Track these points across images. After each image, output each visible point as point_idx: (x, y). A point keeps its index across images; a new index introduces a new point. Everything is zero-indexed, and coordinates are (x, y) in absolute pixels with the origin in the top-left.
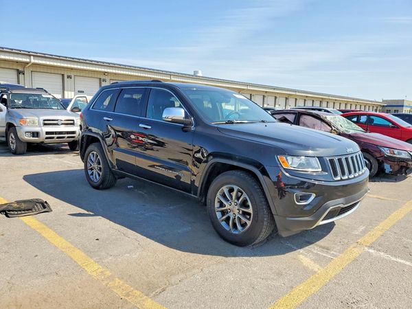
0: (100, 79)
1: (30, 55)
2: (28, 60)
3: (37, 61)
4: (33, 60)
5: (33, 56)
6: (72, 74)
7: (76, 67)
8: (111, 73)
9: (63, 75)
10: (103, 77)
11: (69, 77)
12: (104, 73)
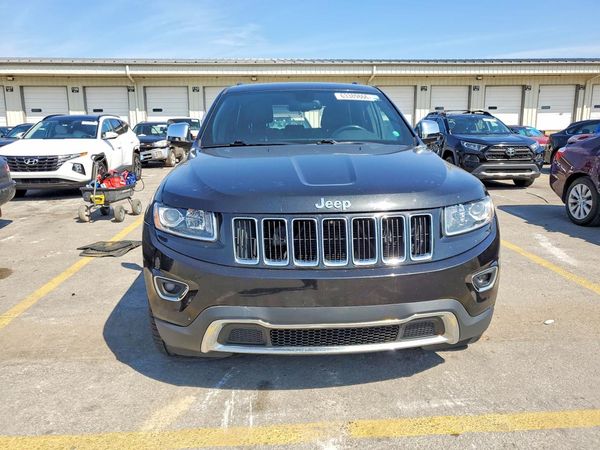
0: (470, 87)
1: (372, 65)
2: (370, 72)
3: (380, 72)
4: (377, 71)
5: (377, 65)
6: (427, 84)
7: (431, 72)
8: (488, 76)
9: (416, 87)
10: (474, 83)
11: (424, 88)
12: (477, 77)
